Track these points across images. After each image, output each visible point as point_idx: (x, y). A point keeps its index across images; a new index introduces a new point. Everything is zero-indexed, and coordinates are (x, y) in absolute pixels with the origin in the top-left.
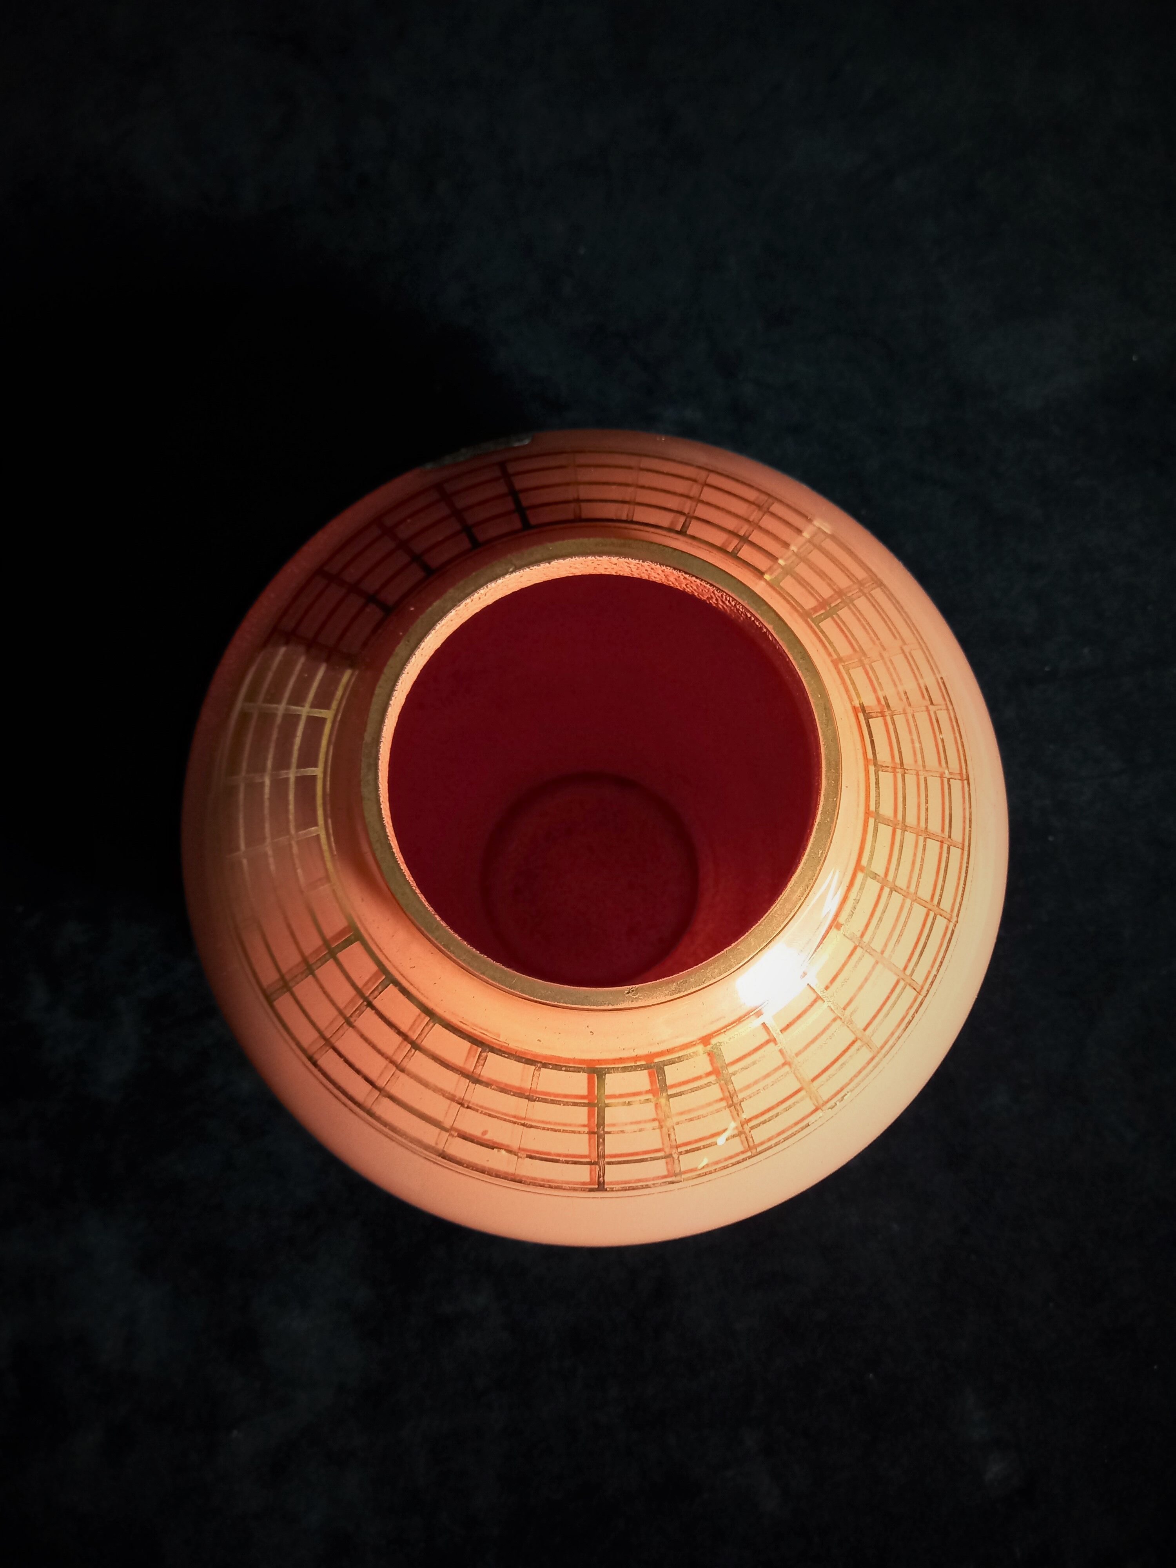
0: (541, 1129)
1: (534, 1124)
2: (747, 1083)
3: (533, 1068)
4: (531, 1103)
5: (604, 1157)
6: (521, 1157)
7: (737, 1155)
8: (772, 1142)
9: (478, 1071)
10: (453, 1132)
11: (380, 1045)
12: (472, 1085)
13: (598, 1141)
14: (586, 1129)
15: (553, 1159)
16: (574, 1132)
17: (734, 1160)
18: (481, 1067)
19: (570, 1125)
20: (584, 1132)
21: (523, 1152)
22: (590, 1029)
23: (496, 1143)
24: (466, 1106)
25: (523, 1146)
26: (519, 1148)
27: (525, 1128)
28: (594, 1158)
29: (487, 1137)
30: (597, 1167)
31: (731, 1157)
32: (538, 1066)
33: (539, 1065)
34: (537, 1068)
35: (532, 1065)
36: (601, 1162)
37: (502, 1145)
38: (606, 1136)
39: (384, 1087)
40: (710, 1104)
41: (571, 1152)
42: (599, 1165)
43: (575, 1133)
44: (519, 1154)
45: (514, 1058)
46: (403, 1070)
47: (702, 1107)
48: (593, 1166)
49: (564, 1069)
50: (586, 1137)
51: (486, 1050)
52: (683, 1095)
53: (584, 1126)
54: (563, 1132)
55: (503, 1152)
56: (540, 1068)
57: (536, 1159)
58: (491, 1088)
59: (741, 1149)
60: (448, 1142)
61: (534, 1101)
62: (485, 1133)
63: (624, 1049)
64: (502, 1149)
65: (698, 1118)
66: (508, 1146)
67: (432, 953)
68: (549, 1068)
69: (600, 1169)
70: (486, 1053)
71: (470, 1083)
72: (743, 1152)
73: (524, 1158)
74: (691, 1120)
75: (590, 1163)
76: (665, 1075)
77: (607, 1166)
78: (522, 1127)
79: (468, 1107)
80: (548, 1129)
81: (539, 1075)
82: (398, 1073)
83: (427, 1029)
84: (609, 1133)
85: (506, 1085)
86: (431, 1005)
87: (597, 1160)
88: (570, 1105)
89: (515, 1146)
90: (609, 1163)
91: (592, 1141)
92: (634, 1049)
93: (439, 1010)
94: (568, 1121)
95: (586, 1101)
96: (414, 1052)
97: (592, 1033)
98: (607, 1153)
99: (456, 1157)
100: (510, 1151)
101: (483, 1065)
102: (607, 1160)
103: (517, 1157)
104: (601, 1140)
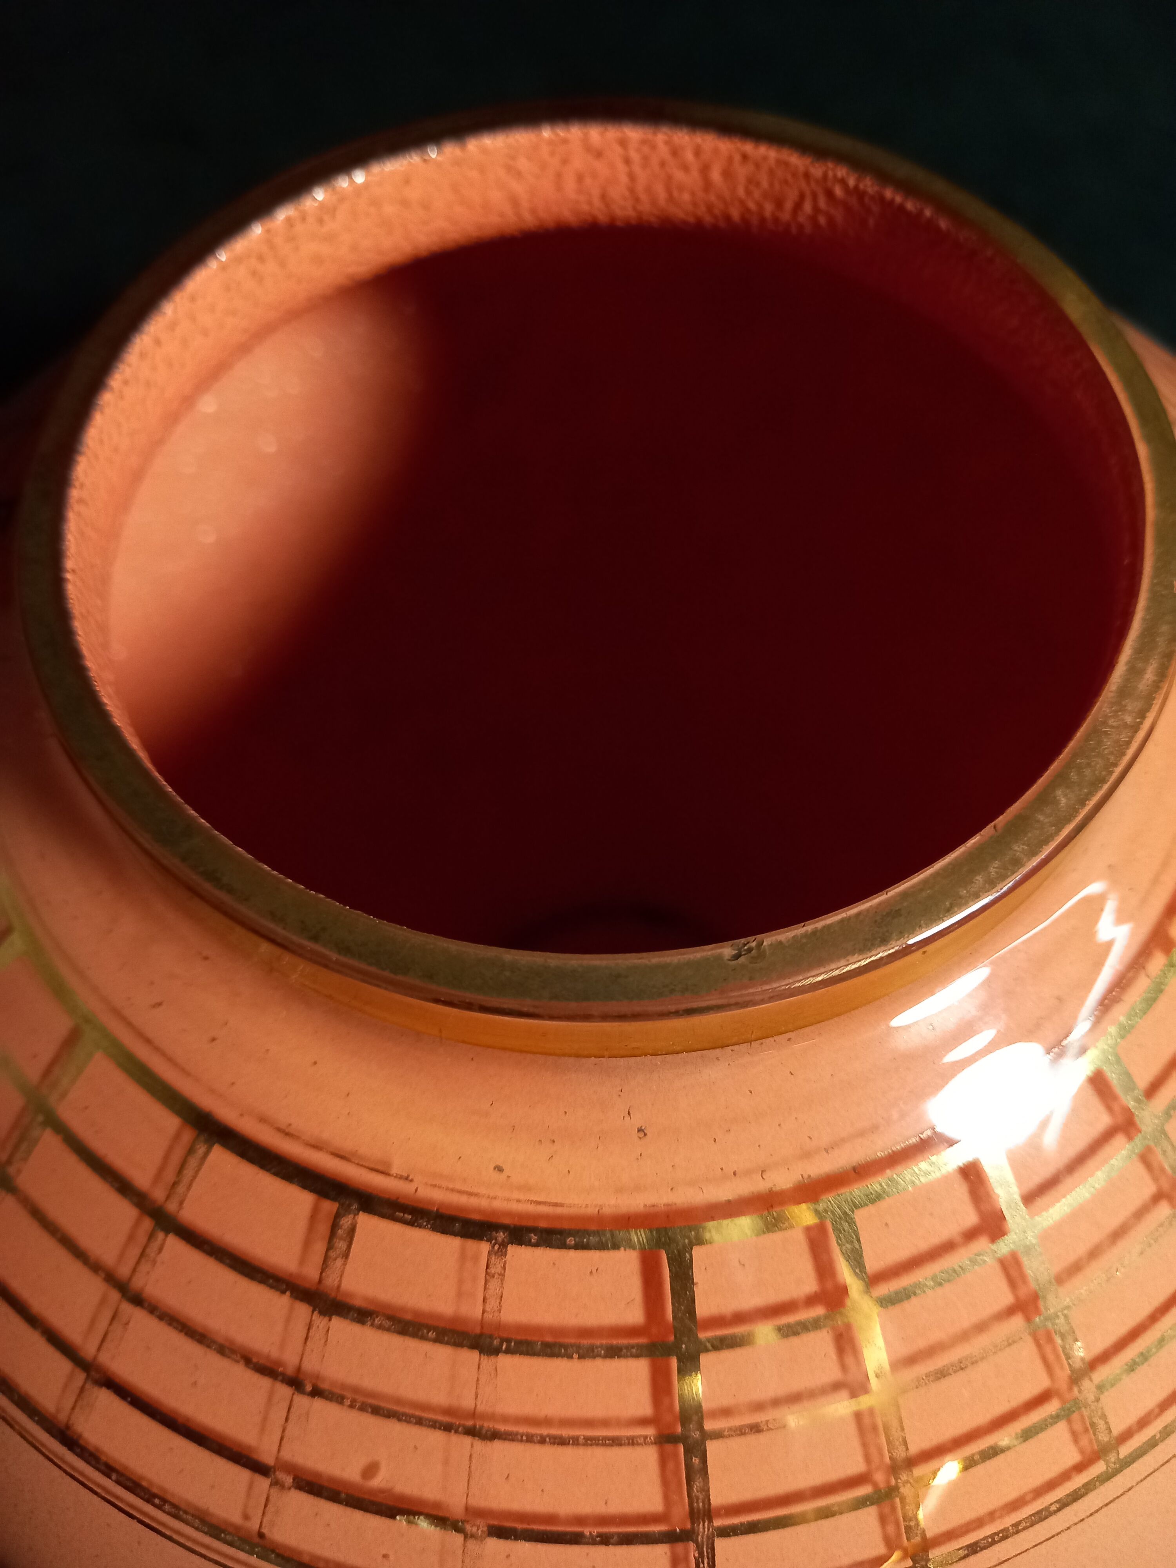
0: (522, 1441)
1: (502, 1428)
2: (1071, 1258)
3: (484, 1247)
4: (488, 1362)
5: (708, 1514)
6: (473, 1536)
7: (1065, 1476)
8: (1152, 1430)
9: (331, 1280)
10: (281, 1476)
11: (85, 1241)
12: (320, 1322)
13: (689, 1466)
14: (650, 1432)
15: (565, 1534)
16: (615, 1442)
17: (1060, 1493)
18: (339, 1262)
19: (605, 1423)
20: (645, 1437)
21: (478, 1522)
22: (637, 1120)
23: (402, 1498)
24: (309, 1388)
25: (479, 1501)
26: (467, 1509)
27: (479, 1445)
28: (679, 1519)
29: (377, 1482)
30: (692, 1546)
31: (1051, 1485)
32: (500, 1239)
33: (501, 1236)
34: (496, 1247)
35: (481, 1239)
36: (703, 1529)
37: (421, 1502)
38: (712, 1447)
39: (95, 1358)
40: (981, 1327)
41: (616, 1507)
42: (696, 1542)
43: (620, 1445)
44: (468, 1527)
45: (428, 1222)
46: (138, 1300)
47: (964, 1336)
48: (680, 1547)
49: (570, 1241)
50: (649, 1455)
51: (350, 1205)
52: (913, 1298)
53: (643, 1422)
54: (585, 1444)
55: (423, 1524)
56: (503, 1245)
57: (516, 1539)
58: (372, 1325)
59: (1072, 1457)
60: (271, 1508)
61: (496, 1352)
62: (371, 1470)
63: (735, 1174)
64: (419, 1514)
65: (961, 1367)
66: (437, 1505)
67: (206, 958)
68: (529, 1244)
69: (701, 1554)
70: (351, 1216)
71: (316, 1313)
72: (1079, 1468)
73: (481, 1539)
74: (941, 1374)
75: (670, 1538)
76: (859, 1241)
77: (720, 1544)
78: (467, 1440)
79: (316, 1393)
80: (542, 1441)
81: (504, 1268)
82: (127, 1308)
83: (193, 1162)
84: (718, 1435)
85: (417, 1313)
86: (205, 1101)
87: (689, 1526)
88: (599, 1356)
89: (455, 1503)
90: (726, 1532)
91: (671, 1465)
92: (763, 1172)
93: (227, 1115)
94: (596, 1411)
95: (642, 1341)
96: (164, 1240)
97: (641, 1134)
98: (716, 1499)
99: (300, 1553)
100: (441, 1520)
101: (346, 1255)
102: (718, 1523)
103: (459, 1538)
104: (696, 1461)
